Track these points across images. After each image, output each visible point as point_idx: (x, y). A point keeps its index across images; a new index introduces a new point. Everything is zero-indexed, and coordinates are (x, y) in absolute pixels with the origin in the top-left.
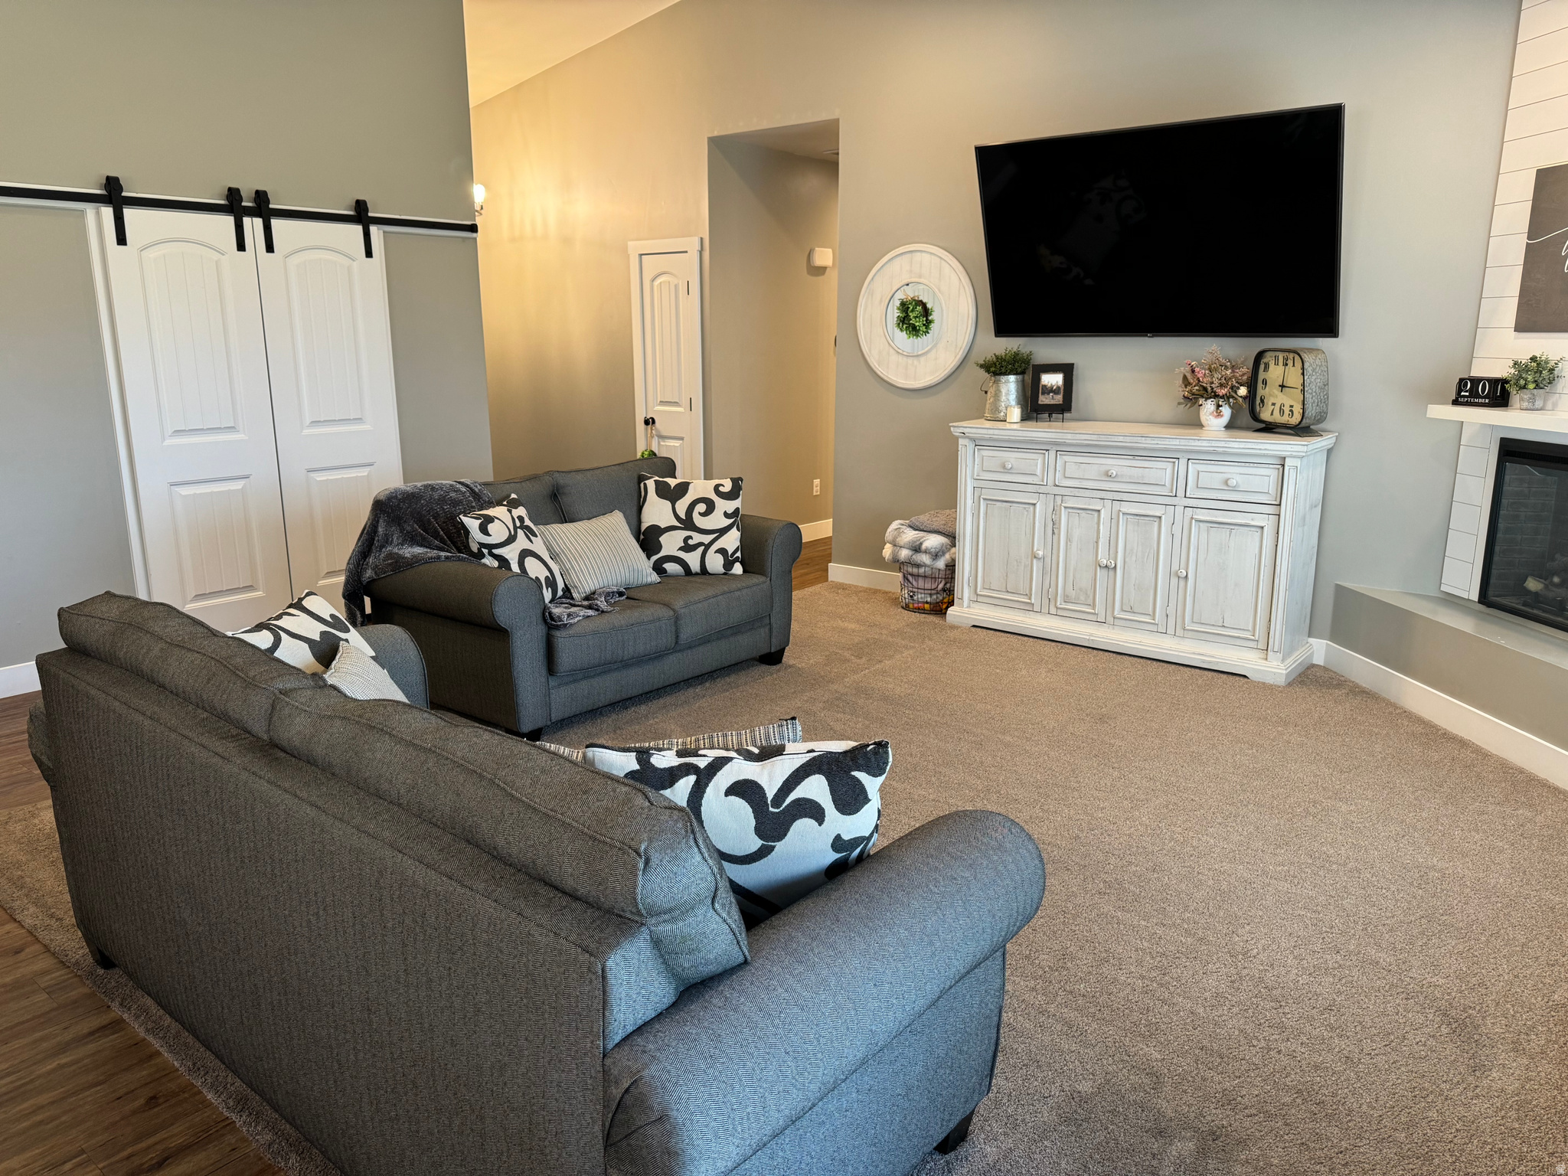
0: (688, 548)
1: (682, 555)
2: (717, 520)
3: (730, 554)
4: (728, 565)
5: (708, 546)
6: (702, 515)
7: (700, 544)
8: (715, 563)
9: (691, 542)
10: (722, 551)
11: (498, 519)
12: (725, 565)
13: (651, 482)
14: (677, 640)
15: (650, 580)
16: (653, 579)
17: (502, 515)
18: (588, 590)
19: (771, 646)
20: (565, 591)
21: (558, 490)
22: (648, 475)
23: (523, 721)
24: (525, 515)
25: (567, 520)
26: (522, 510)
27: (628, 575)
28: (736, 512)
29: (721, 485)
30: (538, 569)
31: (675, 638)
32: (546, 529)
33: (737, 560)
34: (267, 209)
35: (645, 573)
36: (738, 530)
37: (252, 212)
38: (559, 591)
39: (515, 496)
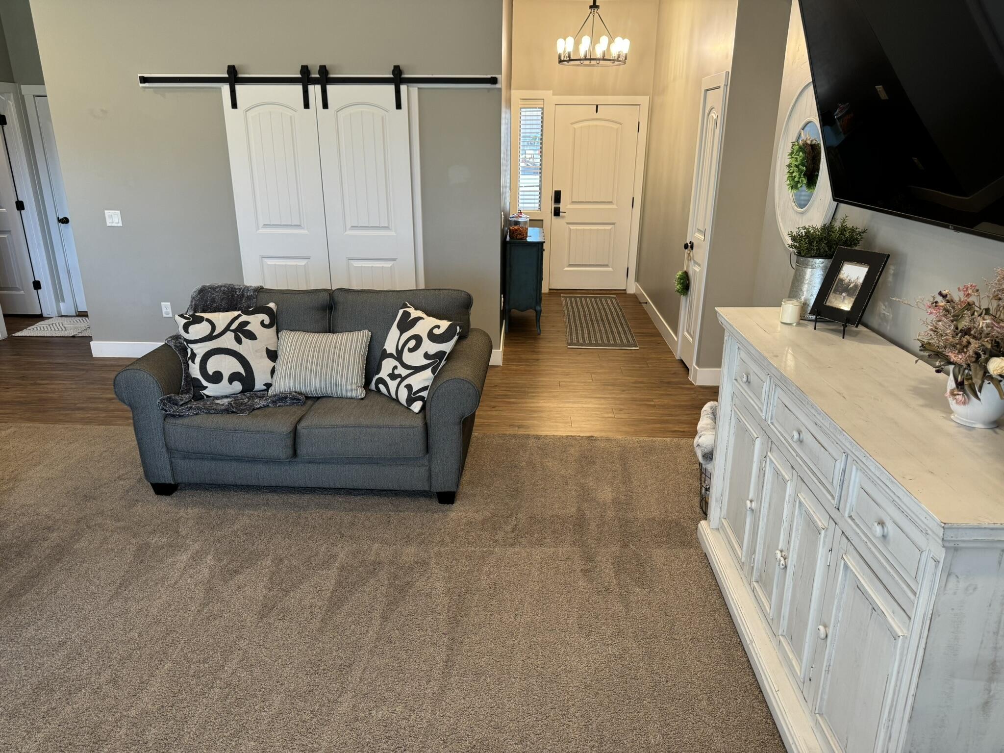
0: (393, 376)
1: (388, 379)
3: (413, 391)
4: (411, 400)
5: (403, 379)
6: (411, 350)
7: (399, 376)
8: (403, 395)
9: (396, 372)
10: (409, 387)
11: (208, 320)
12: (407, 400)
13: (401, 312)
14: (295, 454)
15: (349, 394)
16: (354, 394)
17: (221, 319)
18: (277, 390)
19: (430, 486)
20: (268, 386)
21: (334, 304)
22: (409, 305)
23: (147, 474)
24: (255, 322)
25: (331, 329)
26: (256, 317)
27: (323, 386)
28: (440, 355)
29: (438, 327)
30: (227, 365)
31: (290, 451)
32: (285, 335)
33: (422, 398)
34: (325, 78)
35: (344, 388)
36: (433, 372)
37: (315, 81)
38: (259, 385)
39: (272, 305)
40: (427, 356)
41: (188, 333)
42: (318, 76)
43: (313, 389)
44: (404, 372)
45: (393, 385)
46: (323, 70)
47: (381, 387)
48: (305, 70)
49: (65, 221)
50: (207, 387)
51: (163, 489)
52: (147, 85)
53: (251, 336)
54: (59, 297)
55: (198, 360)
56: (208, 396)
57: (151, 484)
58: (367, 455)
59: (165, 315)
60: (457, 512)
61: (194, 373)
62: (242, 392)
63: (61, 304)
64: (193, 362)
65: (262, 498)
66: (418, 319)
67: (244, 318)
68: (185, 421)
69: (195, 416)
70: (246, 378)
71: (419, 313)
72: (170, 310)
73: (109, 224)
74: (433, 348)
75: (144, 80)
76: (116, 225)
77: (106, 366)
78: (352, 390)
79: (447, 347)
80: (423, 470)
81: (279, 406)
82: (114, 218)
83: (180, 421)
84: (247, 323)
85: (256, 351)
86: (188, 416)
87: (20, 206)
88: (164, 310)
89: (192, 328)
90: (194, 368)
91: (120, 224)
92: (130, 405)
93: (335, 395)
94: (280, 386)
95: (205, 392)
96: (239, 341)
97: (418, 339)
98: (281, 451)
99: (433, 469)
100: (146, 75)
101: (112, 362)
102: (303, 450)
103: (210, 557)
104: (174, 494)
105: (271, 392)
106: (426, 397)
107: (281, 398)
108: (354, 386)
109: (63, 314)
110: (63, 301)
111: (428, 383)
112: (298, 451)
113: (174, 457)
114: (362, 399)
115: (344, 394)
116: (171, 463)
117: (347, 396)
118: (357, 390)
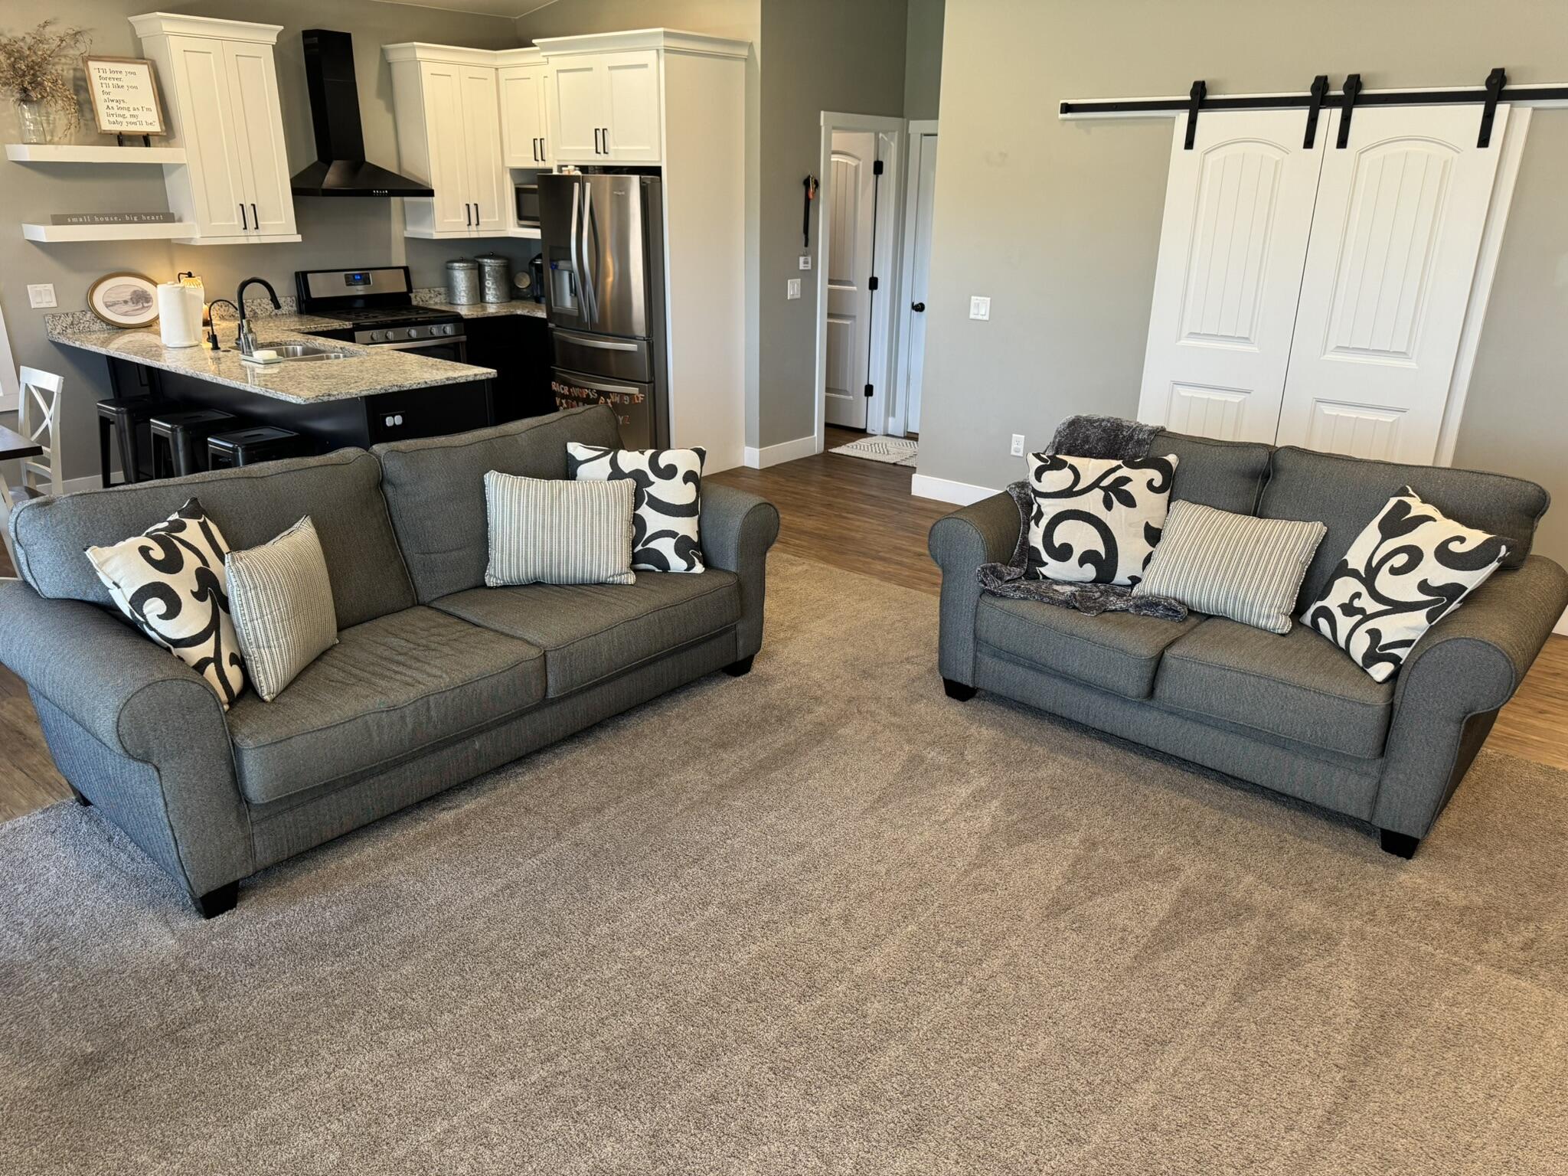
0: (1348, 609)
1: (1338, 613)
2: (1404, 589)
3: (1381, 643)
4: (1372, 657)
5: (1368, 618)
6: (1394, 571)
7: (1362, 611)
8: (1360, 646)
9: (1357, 603)
10: (1375, 634)
11: (1073, 468)
12: (1365, 657)
13: (1393, 501)
14: (1151, 693)
15: (1262, 623)
16: (1271, 624)
17: (1091, 468)
18: (1147, 591)
19: (1372, 815)
20: (1135, 580)
21: (1274, 472)
22: (1411, 492)
23: (942, 665)
24: (1139, 480)
25: (1258, 511)
26: (1144, 473)
27: (1222, 600)
28: (1452, 591)
29: (1462, 540)
30: (1081, 537)
31: (1144, 687)
32: (1181, 507)
33: (1395, 660)
34: (1354, 95)
35: (1256, 610)
36: (1430, 617)
37: (1333, 102)
38: (1121, 577)
39: (1172, 458)
40: (1424, 586)
41: (1039, 480)
42: (1341, 93)
43: (1204, 600)
44: (1371, 606)
45: (1344, 624)
46: (1354, 83)
47: (1323, 624)
48: (1321, 84)
49: (919, 308)
50: (1046, 564)
51: (957, 691)
52: (1069, 115)
53: (1129, 501)
54: (890, 410)
55: (1044, 522)
56: (1045, 577)
57: (944, 680)
58: (1268, 728)
59: (1013, 453)
60: (1412, 875)
61: (1035, 540)
62: (1095, 582)
63: (891, 419)
64: (1037, 524)
65: (1087, 744)
66: (1425, 519)
67: (1125, 472)
68: (1007, 604)
69: (1021, 601)
70: (1105, 563)
71: (1429, 510)
72: (1021, 447)
73: (972, 316)
74: (1441, 575)
75: (1067, 108)
76: (980, 317)
77: (923, 509)
78: (1268, 617)
79: (1471, 579)
80: (1367, 784)
81: (1145, 615)
82: (980, 308)
83: (999, 603)
84: (1127, 480)
85: (1130, 525)
86: (1013, 598)
87: (873, 284)
88: (1014, 446)
89: (1047, 475)
90: (1036, 533)
91: (986, 318)
92: (943, 567)
93: (1237, 618)
94: (1153, 584)
95: (1044, 570)
96: (1108, 505)
97: (1415, 555)
98: (1132, 683)
99: (1384, 787)
100: (1070, 102)
101: (933, 506)
102: (1165, 690)
103: (995, 803)
104: (969, 702)
105: (1136, 591)
106: (1404, 659)
107: (1151, 604)
108: (1274, 611)
109: (889, 433)
110: (894, 415)
111: (1416, 636)
112: (1158, 692)
113: (980, 651)
114: (1283, 635)
115: (1254, 621)
116: (975, 657)
117: (1258, 624)
118: (1277, 618)
